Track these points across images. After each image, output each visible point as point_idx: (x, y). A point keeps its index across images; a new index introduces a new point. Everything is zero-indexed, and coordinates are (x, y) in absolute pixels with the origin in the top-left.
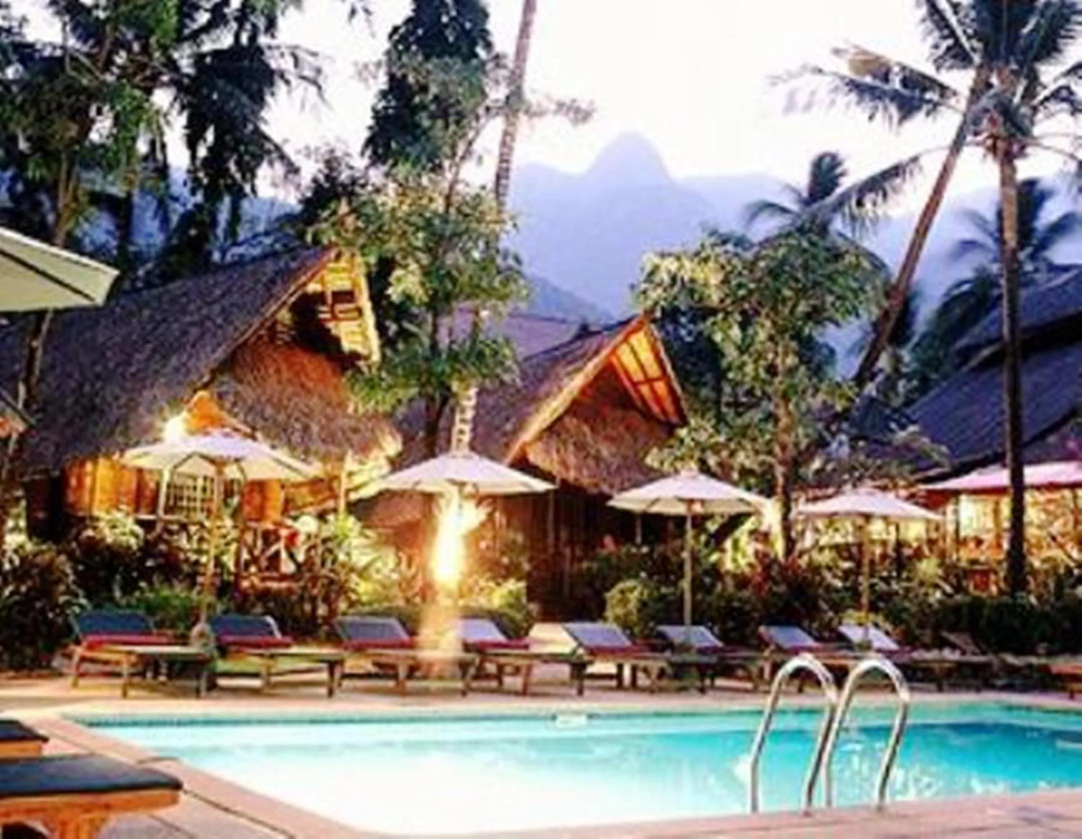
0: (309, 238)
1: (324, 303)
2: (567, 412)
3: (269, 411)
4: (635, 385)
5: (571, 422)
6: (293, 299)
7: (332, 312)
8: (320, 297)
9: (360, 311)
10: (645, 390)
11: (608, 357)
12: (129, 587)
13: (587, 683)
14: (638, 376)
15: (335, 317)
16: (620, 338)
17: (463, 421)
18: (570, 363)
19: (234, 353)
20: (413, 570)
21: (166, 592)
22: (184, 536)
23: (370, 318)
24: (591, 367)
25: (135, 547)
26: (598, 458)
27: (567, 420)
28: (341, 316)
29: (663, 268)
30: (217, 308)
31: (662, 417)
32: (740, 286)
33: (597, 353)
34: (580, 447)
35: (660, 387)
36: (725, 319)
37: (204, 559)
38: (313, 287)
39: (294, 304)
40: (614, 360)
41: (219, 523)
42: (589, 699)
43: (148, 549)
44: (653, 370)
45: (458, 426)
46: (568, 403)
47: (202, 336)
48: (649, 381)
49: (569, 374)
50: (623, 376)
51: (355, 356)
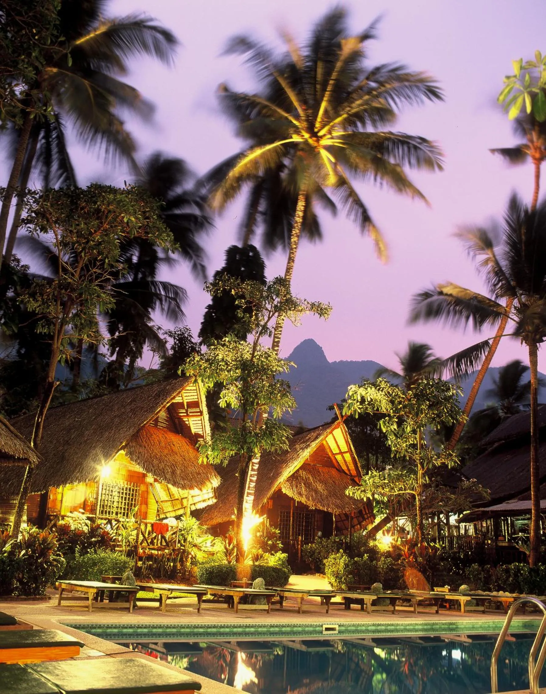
0: (179, 372)
1: (183, 407)
2: (301, 468)
3: (155, 462)
4: (334, 455)
5: (303, 474)
6: (168, 405)
7: (187, 412)
8: (181, 405)
9: (201, 412)
10: (339, 457)
11: (322, 440)
12: (84, 552)
13: (331, 607)
14: (336, 451)
15: (188, 415)
16: (329, 430)
17: (253, 470)
18: (304, 442)
19: (138, 432)
20: (231, 546)
21: (102, 555)
22: (109, 526)
23: (206, 416)
24: (314, 445)
25: (86, 531)
26: (316, 491)
27: (301, 471)
28: (191, 414)
29: (358, 393)
30: (128, 409)
31: (347, 472)
32: (400, 403)
33: (317, 438)
34: (308, 485)
35: (348, 457)
36: (390, 420)
37: (120, 538)
38: (178, 400)
39: (168, 408)
40: (324, 442)
41: (127, 520)
42: (332, 616)
43: (93, 531)
44: (344, 448)
45: (250, 472)
46: (302, 464)
47: (121, 423)
48: (341, 453)
49: (303, 449)
50: (328, 450)
51: (198, 436)
